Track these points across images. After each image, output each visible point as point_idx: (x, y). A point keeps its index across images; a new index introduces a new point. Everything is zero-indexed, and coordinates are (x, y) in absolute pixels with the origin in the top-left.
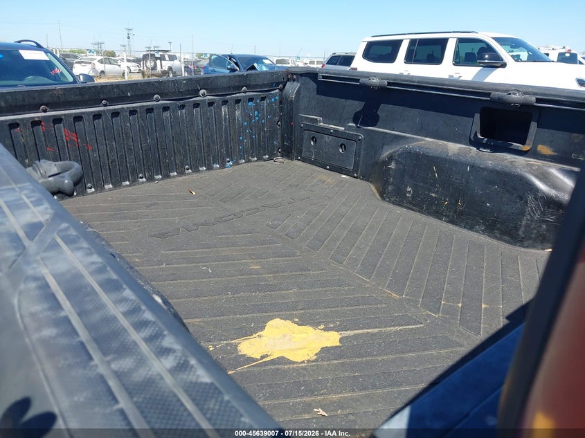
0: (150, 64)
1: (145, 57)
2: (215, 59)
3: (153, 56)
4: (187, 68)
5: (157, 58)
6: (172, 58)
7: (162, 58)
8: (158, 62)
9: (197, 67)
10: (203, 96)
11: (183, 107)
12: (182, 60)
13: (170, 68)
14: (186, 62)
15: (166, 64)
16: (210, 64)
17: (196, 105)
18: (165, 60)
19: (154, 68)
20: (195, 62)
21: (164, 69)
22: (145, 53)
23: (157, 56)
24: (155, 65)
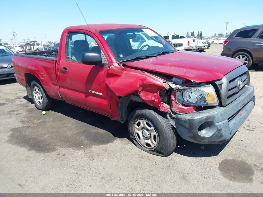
0: (28, 47)
1: (26, 45)
2: (57, 44)
3: (29, 44)
4: (45, 48)
5: (31, 45)
6: (38, 44)
7: (33, 45)
8: (32, 46)
9: (49, 47)
10: (54, 53)
11: (50, 55)
12: (43, 45)
13: (38, 49)
14: (44, 46)
15: (36, 47)
16: (55, 46)
17: (53, 54)
18: (35, 45)
19: (30, 49)
20: (48, 46)
21: (35, 49)
22: (25, 43)
23: (31, 44)
24: (31, 48)
